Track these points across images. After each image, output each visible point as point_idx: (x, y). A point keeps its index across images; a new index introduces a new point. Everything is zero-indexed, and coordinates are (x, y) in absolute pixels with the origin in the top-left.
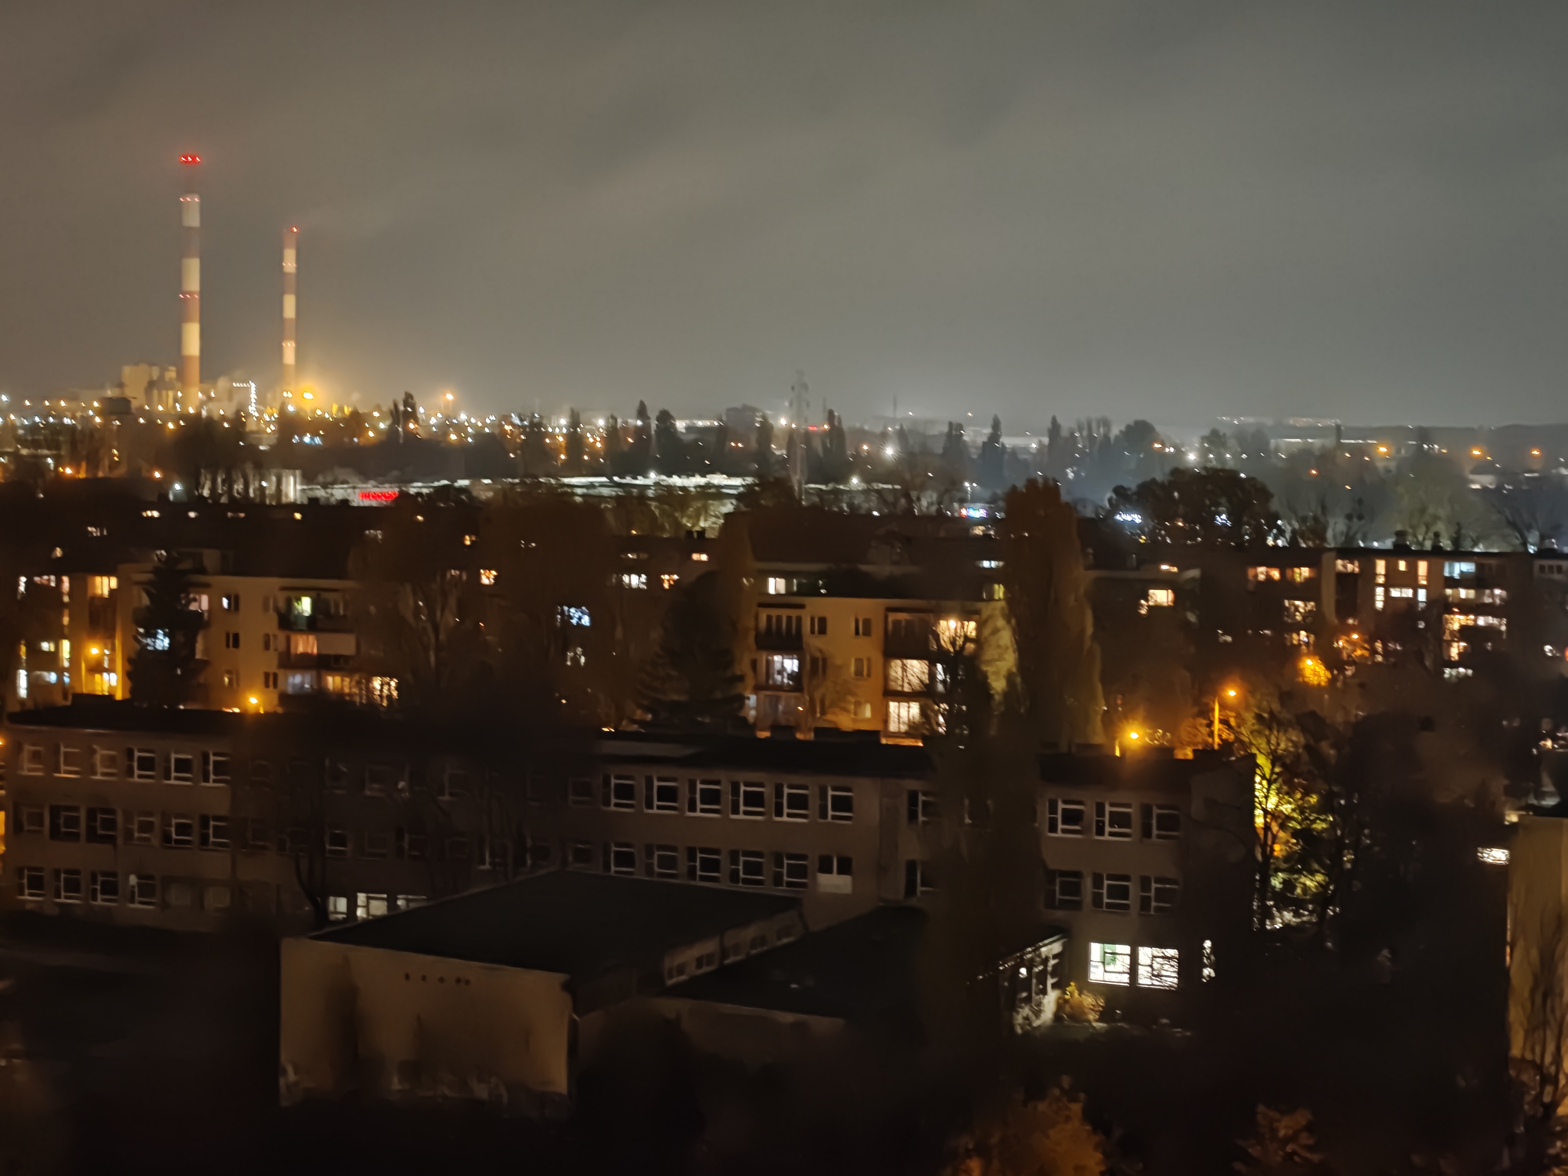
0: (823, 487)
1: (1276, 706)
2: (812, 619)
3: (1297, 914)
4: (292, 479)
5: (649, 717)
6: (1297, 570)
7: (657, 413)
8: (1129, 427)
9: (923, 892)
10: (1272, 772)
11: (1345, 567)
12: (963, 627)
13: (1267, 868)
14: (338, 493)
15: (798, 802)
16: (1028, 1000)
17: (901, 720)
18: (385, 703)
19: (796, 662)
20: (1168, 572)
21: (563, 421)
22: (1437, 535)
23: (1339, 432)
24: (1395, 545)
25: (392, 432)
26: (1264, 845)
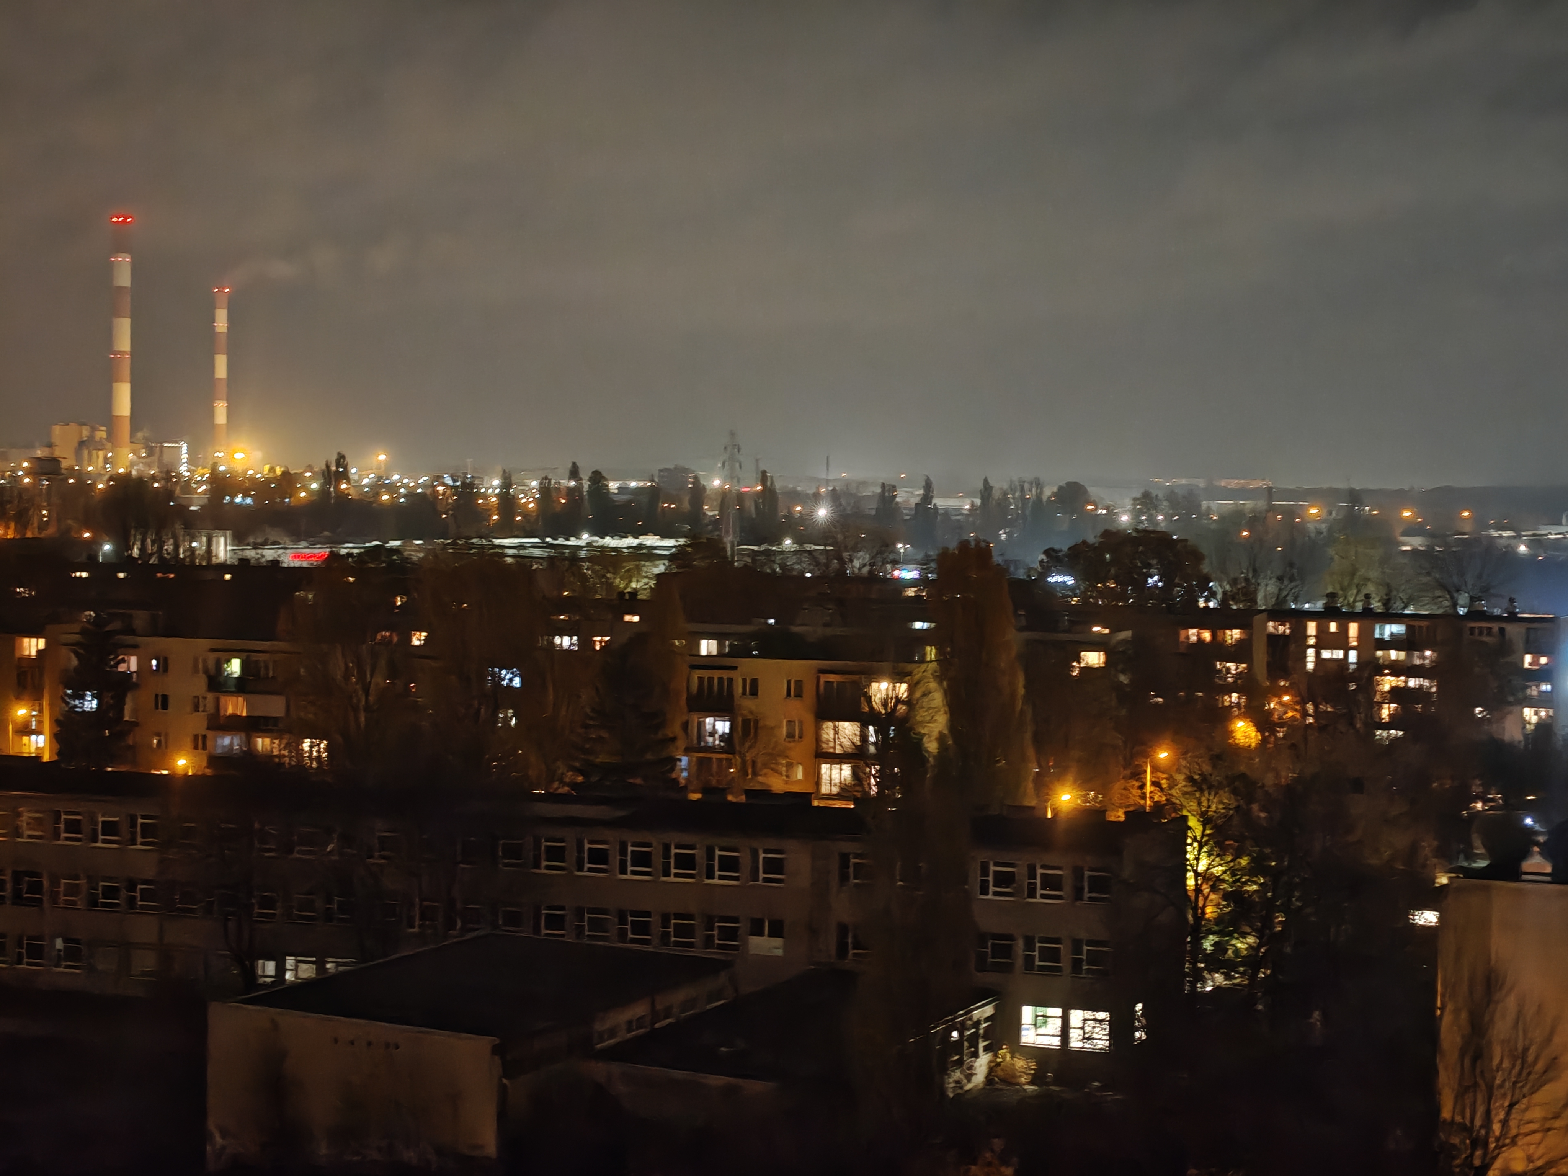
0: (756, 548)
1: (1207, 768)
2: (744, 680)
3: (1228, 977)
4: (222, 540)
5: (580, 779)
6: (1228, 632)
7: (590, 474)
8: (1061, 488)
9: (855, 955)
10: (1203, 835)
11: (1276, 629)
12: (894, 688)
13: (1198, 931)
14: (269, 554)
15: (728, 864)
16: (960, 1063)
17: (833, 782)
18: (315, 765)
19: (728, 724)
20: (1100, 634)
21: (496, 482)
22: (1367, 597)
23: (1270, 492)
24: (1326, 607)
25: (323, 493)
26: (1195, 908)
